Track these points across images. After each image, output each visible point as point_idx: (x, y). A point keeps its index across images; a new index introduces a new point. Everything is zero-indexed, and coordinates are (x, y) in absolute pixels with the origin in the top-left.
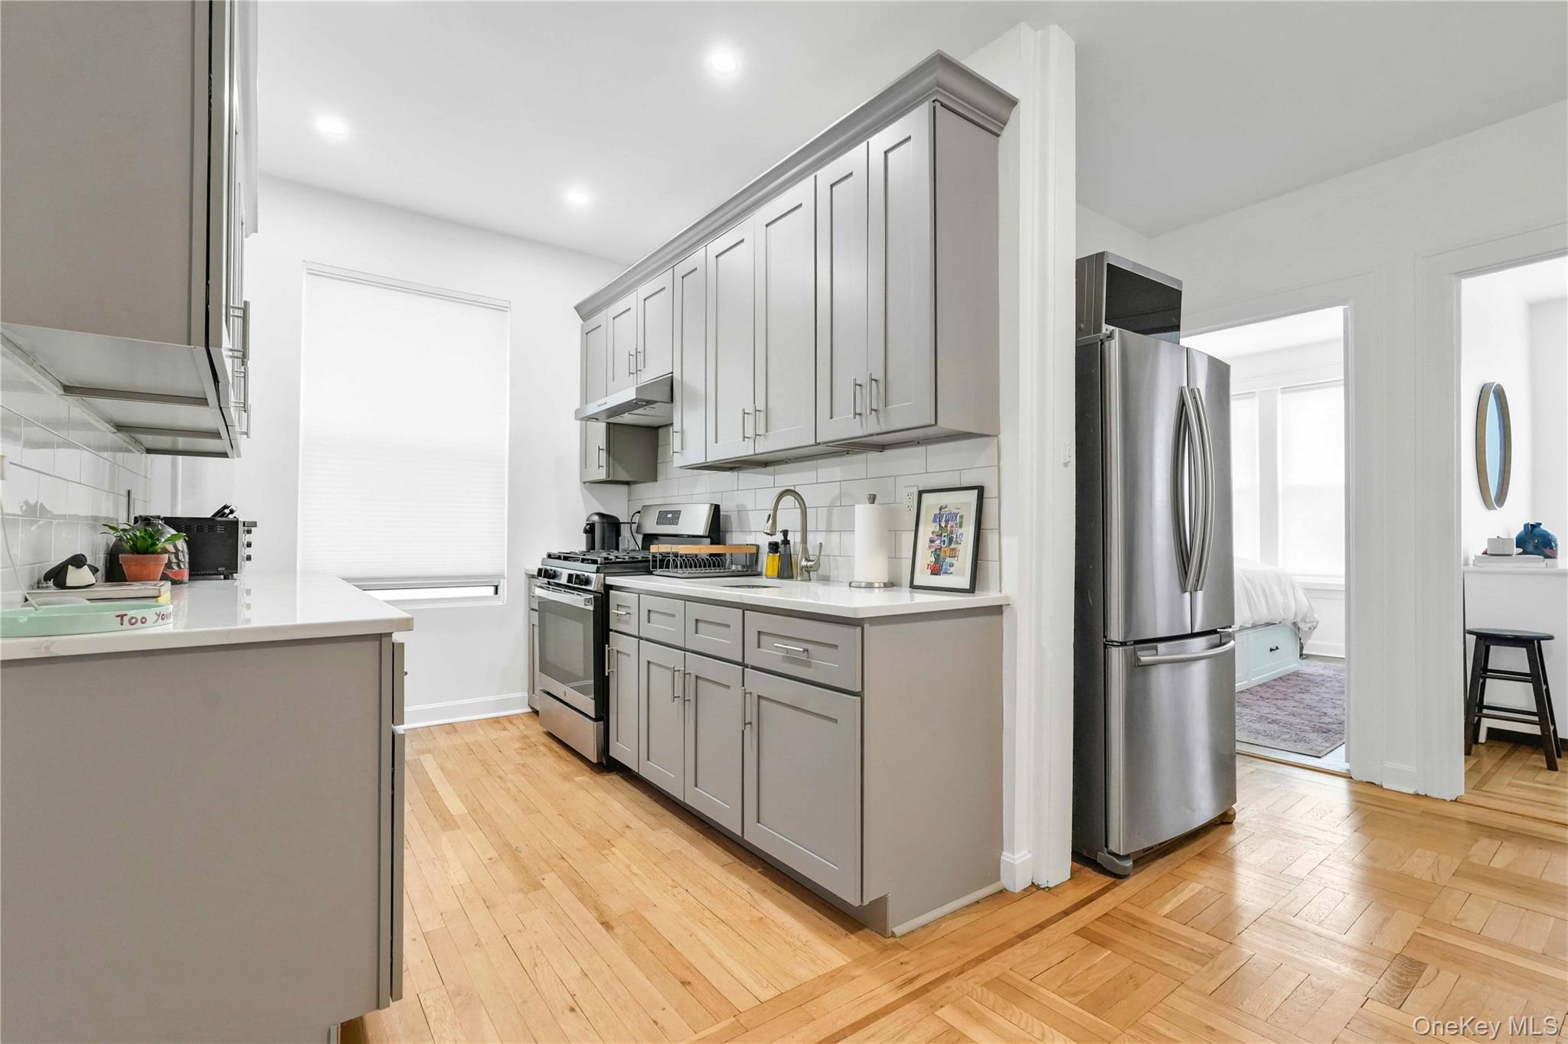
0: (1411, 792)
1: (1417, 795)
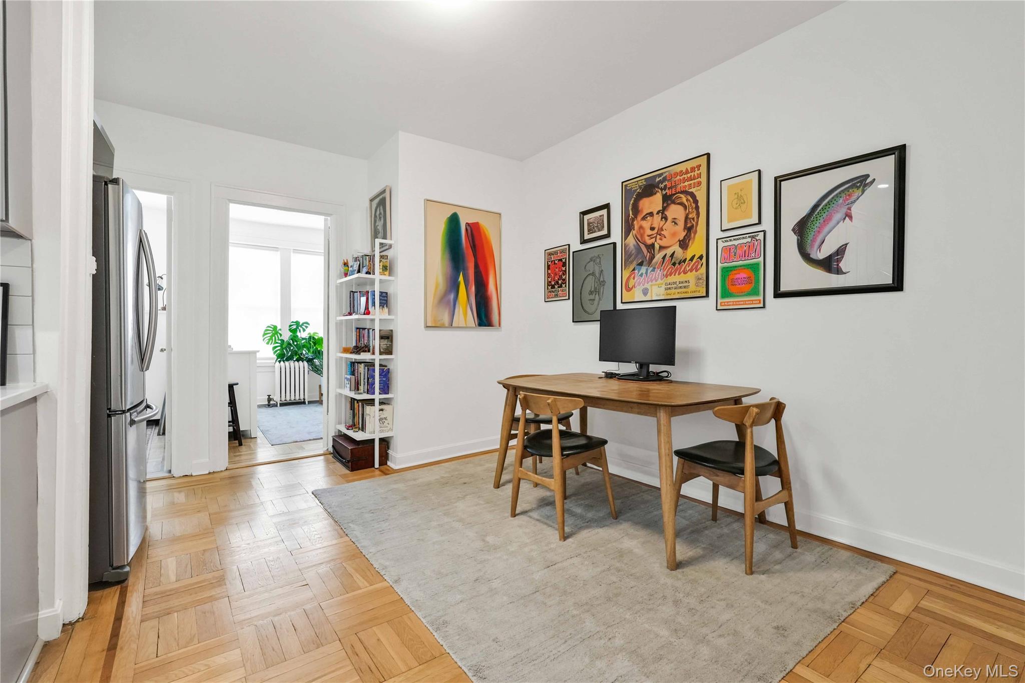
0: (207, 473)
1: (210, 473)
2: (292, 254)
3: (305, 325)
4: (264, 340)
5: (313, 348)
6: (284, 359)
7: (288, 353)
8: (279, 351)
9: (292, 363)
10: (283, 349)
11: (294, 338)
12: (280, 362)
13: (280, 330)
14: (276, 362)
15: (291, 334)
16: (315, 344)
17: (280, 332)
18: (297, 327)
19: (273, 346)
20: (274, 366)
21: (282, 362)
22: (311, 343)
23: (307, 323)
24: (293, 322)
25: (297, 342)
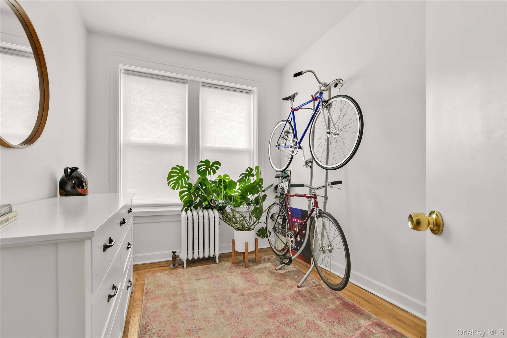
2: (201, 88)
3: (215, 165)
4: (169, 184)
5: (223, 192)
6: (192, 207)
7: (196, 199)
8: (186, 197)
9: (200, 210)
10: (191, 194)
11: (203, 182)
12: (186, 211)
13: (187, 172)
14: (182, 210)
15: (200, 176)
16: (225, 188)
17: (187, 174)
18: (207, 169)
19: (179, 190)
20: (181, 215)
21: (189, 212)
22: (222, 187)
23: (218, 163)
24: (202, 162)
25: (205, 185)
